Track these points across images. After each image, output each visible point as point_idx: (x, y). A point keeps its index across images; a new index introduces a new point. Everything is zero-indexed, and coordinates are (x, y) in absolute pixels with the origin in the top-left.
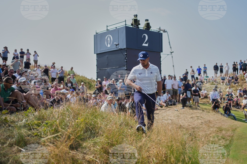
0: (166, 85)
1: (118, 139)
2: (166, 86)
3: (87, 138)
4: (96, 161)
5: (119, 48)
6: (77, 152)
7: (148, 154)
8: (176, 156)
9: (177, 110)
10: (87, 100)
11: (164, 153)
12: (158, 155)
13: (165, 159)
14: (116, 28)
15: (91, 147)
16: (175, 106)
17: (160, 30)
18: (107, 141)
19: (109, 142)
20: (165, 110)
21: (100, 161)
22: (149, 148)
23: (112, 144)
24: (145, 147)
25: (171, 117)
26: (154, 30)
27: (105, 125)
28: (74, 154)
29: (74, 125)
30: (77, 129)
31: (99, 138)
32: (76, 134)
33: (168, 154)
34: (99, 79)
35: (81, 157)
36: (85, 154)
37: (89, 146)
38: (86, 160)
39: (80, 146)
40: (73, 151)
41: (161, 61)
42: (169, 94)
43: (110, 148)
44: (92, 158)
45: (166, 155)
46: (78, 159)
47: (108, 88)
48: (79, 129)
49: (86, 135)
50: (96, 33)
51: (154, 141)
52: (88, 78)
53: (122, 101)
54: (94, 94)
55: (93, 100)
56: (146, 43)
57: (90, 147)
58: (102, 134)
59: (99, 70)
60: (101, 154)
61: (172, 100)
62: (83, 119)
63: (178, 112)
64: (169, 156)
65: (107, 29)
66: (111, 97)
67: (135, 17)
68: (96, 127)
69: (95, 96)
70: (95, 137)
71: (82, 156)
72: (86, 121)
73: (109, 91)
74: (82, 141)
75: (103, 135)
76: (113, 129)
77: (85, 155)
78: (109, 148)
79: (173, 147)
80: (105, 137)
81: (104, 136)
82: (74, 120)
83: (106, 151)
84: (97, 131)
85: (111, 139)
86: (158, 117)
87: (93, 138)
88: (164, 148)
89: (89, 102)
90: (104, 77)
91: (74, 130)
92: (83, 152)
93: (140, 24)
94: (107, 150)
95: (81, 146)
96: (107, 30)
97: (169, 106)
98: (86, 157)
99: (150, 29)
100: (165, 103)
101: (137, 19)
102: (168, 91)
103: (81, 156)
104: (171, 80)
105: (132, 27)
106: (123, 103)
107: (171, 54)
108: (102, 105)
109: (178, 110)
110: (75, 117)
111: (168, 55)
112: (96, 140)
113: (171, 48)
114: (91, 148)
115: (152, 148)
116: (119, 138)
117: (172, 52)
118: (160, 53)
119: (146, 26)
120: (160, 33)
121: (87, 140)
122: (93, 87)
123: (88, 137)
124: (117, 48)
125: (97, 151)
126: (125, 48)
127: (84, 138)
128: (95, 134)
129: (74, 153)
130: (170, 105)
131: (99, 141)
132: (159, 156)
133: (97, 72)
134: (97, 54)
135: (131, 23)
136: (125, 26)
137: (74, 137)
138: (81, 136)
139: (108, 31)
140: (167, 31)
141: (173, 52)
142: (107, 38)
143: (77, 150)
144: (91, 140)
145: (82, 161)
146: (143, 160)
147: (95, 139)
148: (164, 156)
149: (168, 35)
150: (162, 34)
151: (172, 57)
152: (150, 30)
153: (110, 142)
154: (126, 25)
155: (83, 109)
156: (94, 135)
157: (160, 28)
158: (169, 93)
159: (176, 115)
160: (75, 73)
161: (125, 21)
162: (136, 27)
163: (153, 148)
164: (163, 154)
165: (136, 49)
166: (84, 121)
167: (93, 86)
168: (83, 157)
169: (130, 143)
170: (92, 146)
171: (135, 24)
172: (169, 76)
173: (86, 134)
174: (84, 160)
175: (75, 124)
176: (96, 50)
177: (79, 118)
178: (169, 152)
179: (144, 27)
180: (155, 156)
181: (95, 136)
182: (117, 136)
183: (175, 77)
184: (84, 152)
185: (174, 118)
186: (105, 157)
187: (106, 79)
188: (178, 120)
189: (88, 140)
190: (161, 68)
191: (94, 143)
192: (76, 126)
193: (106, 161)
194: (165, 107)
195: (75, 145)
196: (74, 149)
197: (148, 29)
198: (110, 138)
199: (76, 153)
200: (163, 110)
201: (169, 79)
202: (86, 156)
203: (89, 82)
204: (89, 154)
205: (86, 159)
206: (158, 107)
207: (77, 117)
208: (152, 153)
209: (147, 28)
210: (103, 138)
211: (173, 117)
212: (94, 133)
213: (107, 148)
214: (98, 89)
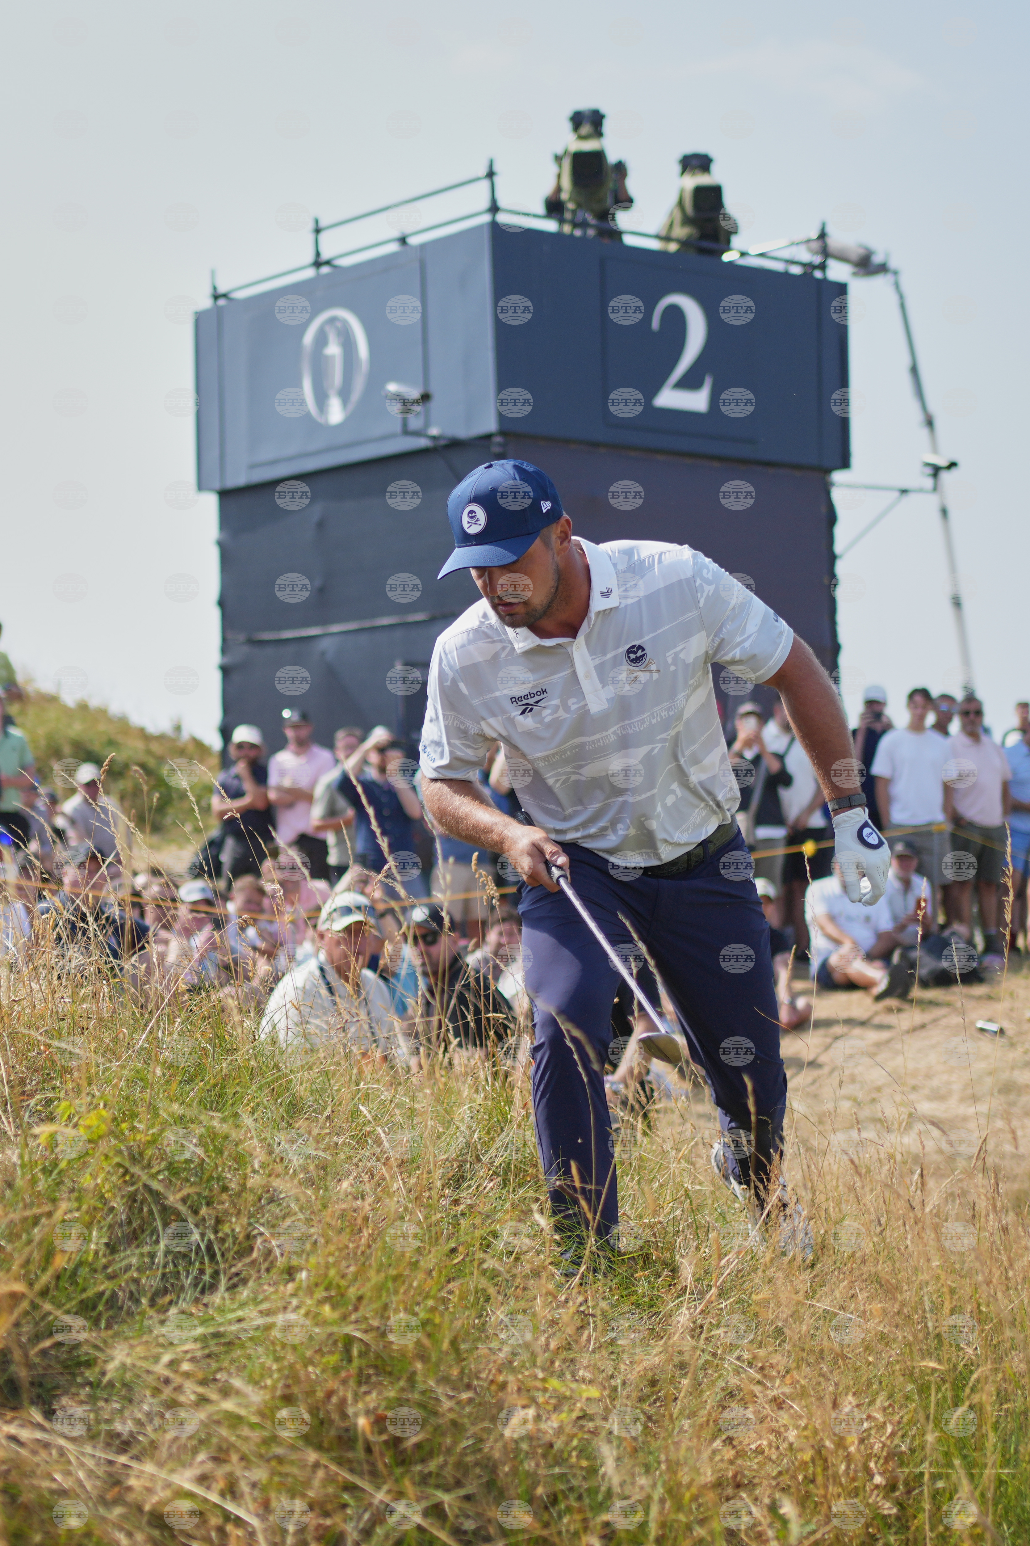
0: (888, 782)
1: (433, 1310)
2: (889, 800)
3: (141, 1291)
4: (227, 1516)
5: (434, 431)
6: (47, 1424)
7: (730, 1453)
8: (1001, 1482)
9: (1002, 1031)
10: (141, 932)
11: (877, 1446)
12: (825, 1469)
13: (889, 1509)
14: (403, 241)
15: (177, 1380)
16: (979, 990)
17: (825, 252)
18: (335, 1329)
19: (349, 1340)
20: (881, 1027)
21: (263, 1518)
22: (731, 1395)
23: (378, 1356)
24: (697, 1388)
25: (938, 1096)
26: (762, 255)
27: (305, 1170)
28: (23, 1452)
29: (23, 1166)
30: (46, 1208)
31: (255, 1301)
32: (36, 1256)
33: (918, 1456)
34: (244, 734)
35: (90, 1473)
36: (125, 1445)
37: (167, 1373)
38: (140, 1509)
39: (74, 1375)
40: (10, 1415)
41: (839, 547)
42: (921, 870)
43: (356, 1398)
44: (189, 1486)
45: (903, 1473)
46: (63, 1493)
47: (332, 812)
48: (64, 1206)
49: (128, 1268)
50: (216, 297)
51: (779, 1332)
52: (138, 719)
53: (462, 943)
54: (197, 872)
55: (188, 933)
56: (690, 382)
57: (167, 1381)
58: (281, 1262)
59: (246, 649)
60: (279, 1451)
61: (943, 927)
62: (101, 1118)
63: (1012, 1045)
64: (934, 1477)
65: (318, 254)
66: (362, 900)
67: (586, 129)
68: (225, 1189)
69: (210, 895)
70: (212, 1287)
71: (100, 1472)
72: (133, 1129)
73: (341, 842)
74: (96, 1322)
75: (290, 1272)
76: (391, 1205)
77: (123, 1459)
78: (350, 1397)
79: (973, 1390)
80: (310, 1292)
81: (304, 1275)
82: (18, 1127)
83: (322, 1423)
84: (237, 1226)
85: (367, 1310)
86: (816, 1096)
87: (197, 1301)
88: (881, 1400)
89: (154, 949)
90: (286, 714)
91: (25, 1219)
92: (104, 1427)
93: (625, 201)
94: (335, 1416)
95: (90, 1374)
96: (318, 264)
97: (916, 992)
98: (132, 1482)
99: (728, 248)
100: (878, 964)
101: (598, 156)
102: (909, 845)
103: (90, 1463)
104: (935, 737)
105: (550, 226)
106: (472, 960)
107: (929, 483)
108: (277, 980)
109: (1006, 1025)
110: (31, 1096)
111: (904, 492)
112: (231, 1316)
113: (930, 422)
114: (179, 1389)
115: (761, 1400)
116: (445, 1301)
117: (942, 462)
118: (829, 471)
119: (687, 221)
120: (825, 280)
121: (142, 1313)
122: (185, 805)
123: (151, 1281)
124: (417, 434)
125: (239, 1418)
126: (488, 437)
127: (114, 1295)
128: (212, 1257)
129: (25, 1434)
130: (925, 984)
131: (260, 1321)
132: (836, 1478)
133: (226, 671)
134: (225, 495)
135: (547, 188)
136: (486, 218)
137: (19, 1287)
138: (84, 1271)
139: (325, 270)
140: (893, 264)
141: (952, 465)
142: (321, 340)
143: (49, 1414)
144: (183, 1312)
145: (102, 1511)
146: (682, 1517)
147: (221, 1310)
148: (878, 1479)
149: (901, 297)
150: (841, 289)
151: (944, 512)
152: (727, 257)
153: (358, 1334)
154: (494, 208)
155: (100, 1019)
156: (209, 1271)
157: (823, 236)
158: (914, 863)
159: (989, 1081)
160: (20, 678)
161: (491, 175)
162: (591, 232)
163: (771, 1394)
164: (869, 1457)
165: (595, 445)
166: (111, 1133)
167: (183, 795)
168: (110, 1475)
169: (553, 1345)
170: (187, 1375)
171: (579, 205)
172: (918, 699)
173: (131, 1257)
174: (118, 1511)
175: (33, 1164)
176: (212, 455)
177: (62, 1108)
178: (930, 1438)
179: (671, 226)
180: (794, 1477)
181: (216, 1274)
182: (421, 1275)
183: (972, 707)
184: (118, 1427)
185: (971, 1111)
186: (316, 1483)
187: (304, 732)
188: (1013, 1132)
189: (151, 1312)
190: (833, 623)
191: (203, 1339)
192: (33, 1182)
193: (328, 1522)
194: (879, 998)
195: (30, 1366)
196: (25, 1397)
197: (706, 244)
198: (360, 1298)
199: (39, 1435)
200: (857, 1031)
201: (917, 725)
202: (134, 1464)
203: (151, 762)
204: (164, 1452)
205: (130, 1497)
206: (815, 1001)
207: (49, 1095)
208: (759, 1451)
209: (703, 236)
210: (295, 1302)
211: (962, 1100)
212: (209, 1247)
213: (329, 1394)
214: (230, 826)
